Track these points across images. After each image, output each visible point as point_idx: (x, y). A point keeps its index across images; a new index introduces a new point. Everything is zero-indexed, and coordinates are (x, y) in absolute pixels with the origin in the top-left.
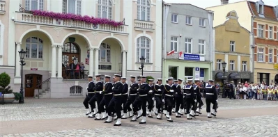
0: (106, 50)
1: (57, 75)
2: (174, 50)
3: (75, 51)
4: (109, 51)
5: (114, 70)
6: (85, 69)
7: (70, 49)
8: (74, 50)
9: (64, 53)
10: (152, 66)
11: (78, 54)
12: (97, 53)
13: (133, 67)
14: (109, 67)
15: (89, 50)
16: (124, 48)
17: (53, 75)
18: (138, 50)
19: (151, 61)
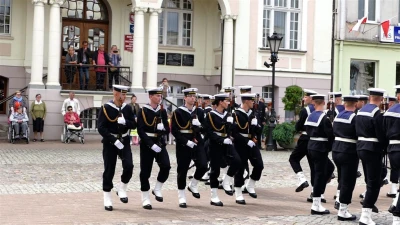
0: (181, 12)
1: (45, 78)
2: (366, 15)
3: (98, 16)
4: (188, 17)
5: (202, 67)
6: (122, 64)
7: (85, 9)
8: (95, 12)
9: (66, 21)
10: (304, 58)
11: (105, 24)
12: (154, 20)
13: (252, 60)
14: (189, 61)
15: (133, 14)
16: (228, 10)
17: (36, 79)
18: (267, 13)
19: (302, 46)
